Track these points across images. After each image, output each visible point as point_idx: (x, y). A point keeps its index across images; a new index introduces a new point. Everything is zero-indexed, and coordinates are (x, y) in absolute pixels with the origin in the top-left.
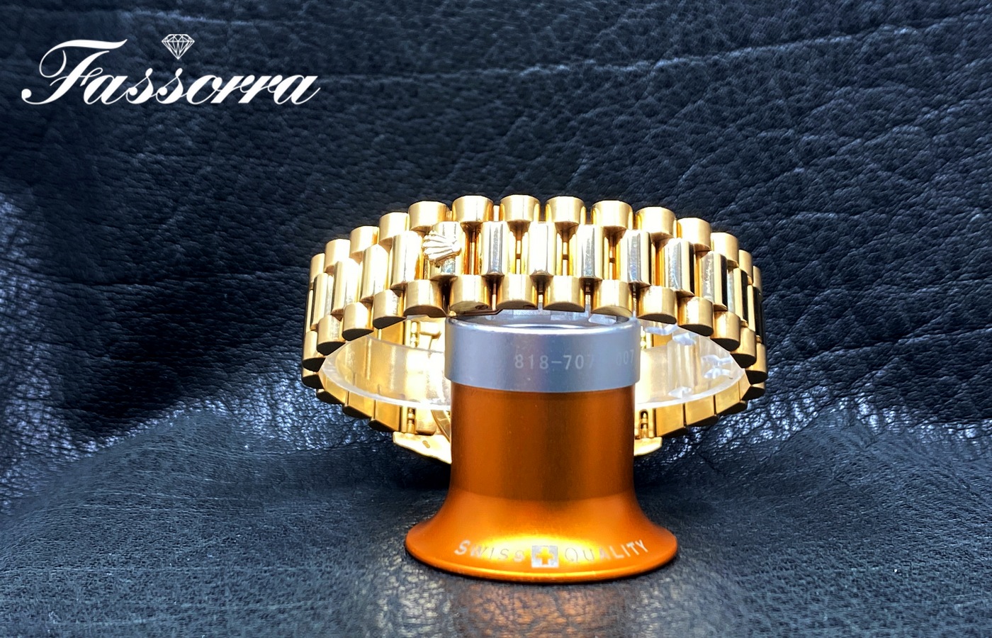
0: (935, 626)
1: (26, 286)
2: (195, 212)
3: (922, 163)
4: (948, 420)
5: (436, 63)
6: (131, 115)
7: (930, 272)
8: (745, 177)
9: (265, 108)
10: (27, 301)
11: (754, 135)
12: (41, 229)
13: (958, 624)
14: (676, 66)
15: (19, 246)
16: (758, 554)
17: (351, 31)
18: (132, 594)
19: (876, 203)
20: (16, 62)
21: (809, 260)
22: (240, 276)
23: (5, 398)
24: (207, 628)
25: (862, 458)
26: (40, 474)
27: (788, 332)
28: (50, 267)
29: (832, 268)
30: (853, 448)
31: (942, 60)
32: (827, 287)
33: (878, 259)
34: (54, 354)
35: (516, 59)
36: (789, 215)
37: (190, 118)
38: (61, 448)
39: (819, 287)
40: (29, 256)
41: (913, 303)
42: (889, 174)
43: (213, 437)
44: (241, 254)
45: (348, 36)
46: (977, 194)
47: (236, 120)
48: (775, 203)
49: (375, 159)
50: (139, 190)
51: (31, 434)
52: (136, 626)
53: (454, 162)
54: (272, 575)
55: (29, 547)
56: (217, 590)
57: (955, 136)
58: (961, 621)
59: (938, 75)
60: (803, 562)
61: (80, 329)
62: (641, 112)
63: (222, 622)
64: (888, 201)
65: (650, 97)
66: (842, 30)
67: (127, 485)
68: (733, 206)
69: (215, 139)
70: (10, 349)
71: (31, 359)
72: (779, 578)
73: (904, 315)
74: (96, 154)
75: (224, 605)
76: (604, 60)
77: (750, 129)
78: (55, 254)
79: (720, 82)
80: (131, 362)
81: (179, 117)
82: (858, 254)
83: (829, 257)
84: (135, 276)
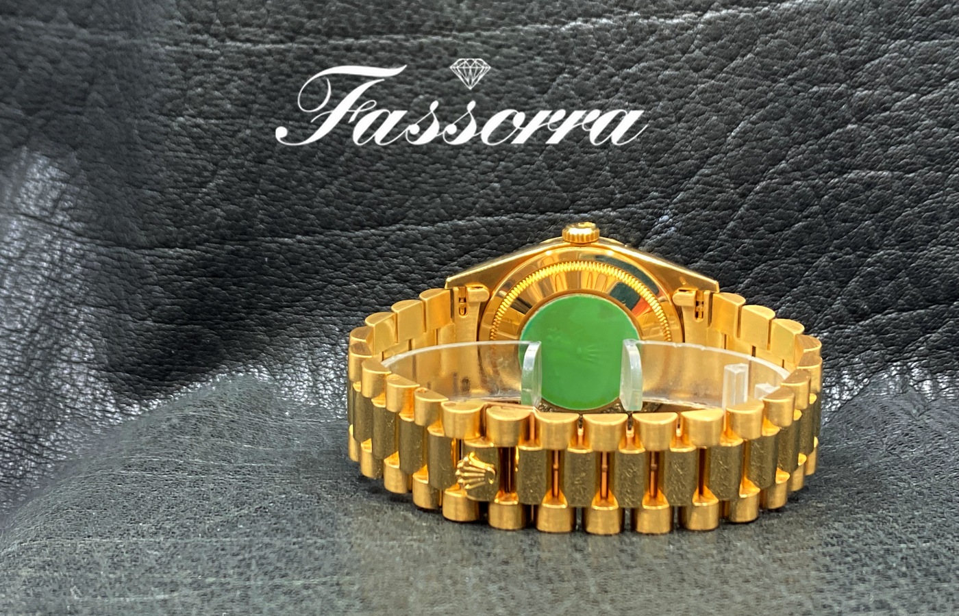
1: (71, 250)
2: (235, 175)
5: (475, 20)
6: (170, 78)
8: (796, 134)
9: (304, 69)
10: (72, 265)
11: (805, 89)
12: (85, 193)
14: (724, 19)
15: (63, 209)
16: (803, 528)
18: (158, 567)
19: (932, 161)
20: (58, 26)
21: (862, 220)
22: (281, 240)
23: (50, 361)
24: (228, 605)
25: (915, 428)
26: (83, 436)
27: (839, 295)
28: (94, 231)
29: (885, 229)
30: (906, 417)
32: (880, 248)
33: (934, 219)
34: (98, 318)
35: (557, 14)
36: (841, 173)
37: (229, 81)
38: (104, 411)
39: (872, 248)
40: (73, 220)
42: (946, 130)
43: (254, 403)
44: (280, 217)
47: (275, 83)
48: (827, 162)
50: (179, 154)
51: (75, 397)
52: (158, 601)
54: (301, 548)
55: (61, 517)
56: (243, 563)
60: (850, 537)
61: (123, 293)
62: (687, 66)
63: (245, 598)
64: (944, 159)
65: (697, 51)
67: (166, 450)
68: (783, 165)
69: (254, 102)
70: (55, 313)
71: (75, 322)
72: (824, 555)
74: (136, 118)
75: (248, 579)
76: (648, 12)
77: (802, 84)
78: (99, 217)
79: (770, 35)
80: (173, 326)
81: (218, 80)
82: (913, 214)
83: (882, 217)
84: (176, 240)
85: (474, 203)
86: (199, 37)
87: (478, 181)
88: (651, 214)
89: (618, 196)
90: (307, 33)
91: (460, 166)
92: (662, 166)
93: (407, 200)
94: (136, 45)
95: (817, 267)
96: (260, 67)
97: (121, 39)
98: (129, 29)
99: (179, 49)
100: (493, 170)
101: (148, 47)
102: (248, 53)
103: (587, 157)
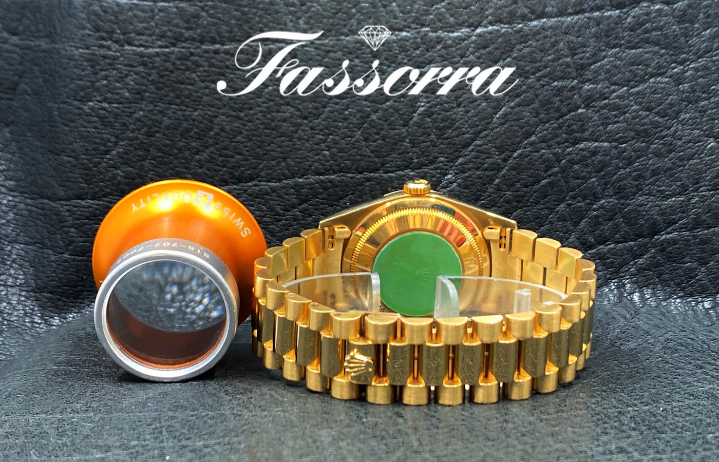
0: (695, 452)
1: (5, 202)
2: (131, 145)
3: (671, 105)
4: (691, 295)
6: (83, 73)
7: (678, 186)
8: (542, 116)
9: (183, 67)
10: (6, 213)
11: (548, 84)
12: (15, 159)
13: (711, 449)
14: (490, 33)
17: (246, 9)
18: (92, 435)
19: (638, 135)
21: (589, 178)
25: (630, 328)
26: (17, 342)
27: (573, 232)
28: (22, 187)
29: (606, 184)
30: (623, 320)
31: (686, 29)
32: (602, 198)
33: (640, 177)
34: (26, 252)
36: (574, 144)
37: (127, 75)
38: (32, 322)
39: (596, 198)
40: (7, 179)
41: (666, 209)
42: (648, 113)
45: (244, 13)
46: (712, 128)
47: (162, 77)
48: (564, 136)
49: (266, 105)
50: (89, 130)
51: (10, 312)
52: (97, 459)
53: (325, 107)
54: (197, 418)
55: (13, 400)
56: (156, 431)
57: (696, 84)
58: (714, 447)
59: (683, 40)
60: (592, 404)
61: (46, 234)
64: (647, 134)
65: (471, 56)
66: (612, 6)
68: (533, 138)
69: (146, 91)
71: (9, 256)
72: (576, 416)
73: (659, 218)
74: (56, 103)
75: (162, 442)
76: (436, 28)
77: (546, 80)
78: (26, 177)
79: (523, 44)
80: (85, 258)
81: (118, 75)
82: (625, 173)
83: (604, 175)
84: (87, 194)
85: (310, 166)
86: (105, 43)
87: (312, 150)
88: (440, 173)
89: (416, 161)
90: (186, 40)
91: (300, 139)
92: (447, 139)
93: (260, 164)
94: (55, 48)
95: (558, 212)
96: (151, 65)
97: (44, 44)
98: (49, 36)
99: (90, 52)
100: (324, 141)
101: (66, 50)
102: (141, 55)
103: (392, 133)
